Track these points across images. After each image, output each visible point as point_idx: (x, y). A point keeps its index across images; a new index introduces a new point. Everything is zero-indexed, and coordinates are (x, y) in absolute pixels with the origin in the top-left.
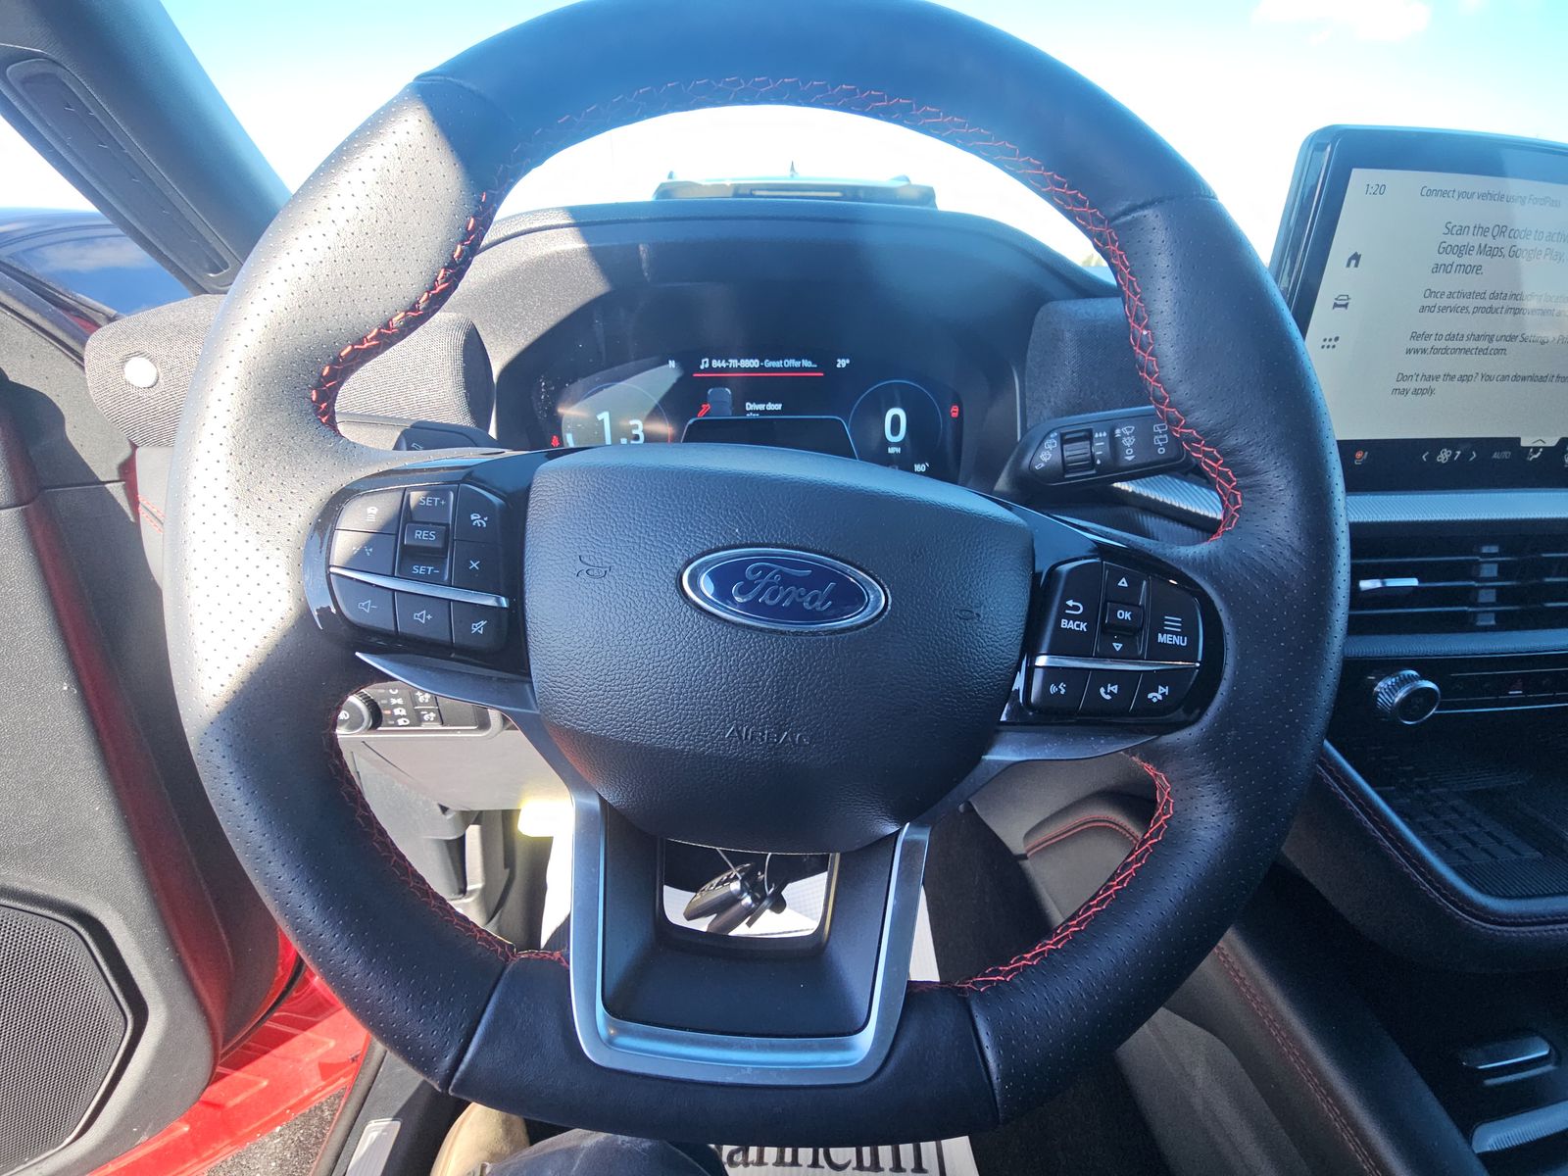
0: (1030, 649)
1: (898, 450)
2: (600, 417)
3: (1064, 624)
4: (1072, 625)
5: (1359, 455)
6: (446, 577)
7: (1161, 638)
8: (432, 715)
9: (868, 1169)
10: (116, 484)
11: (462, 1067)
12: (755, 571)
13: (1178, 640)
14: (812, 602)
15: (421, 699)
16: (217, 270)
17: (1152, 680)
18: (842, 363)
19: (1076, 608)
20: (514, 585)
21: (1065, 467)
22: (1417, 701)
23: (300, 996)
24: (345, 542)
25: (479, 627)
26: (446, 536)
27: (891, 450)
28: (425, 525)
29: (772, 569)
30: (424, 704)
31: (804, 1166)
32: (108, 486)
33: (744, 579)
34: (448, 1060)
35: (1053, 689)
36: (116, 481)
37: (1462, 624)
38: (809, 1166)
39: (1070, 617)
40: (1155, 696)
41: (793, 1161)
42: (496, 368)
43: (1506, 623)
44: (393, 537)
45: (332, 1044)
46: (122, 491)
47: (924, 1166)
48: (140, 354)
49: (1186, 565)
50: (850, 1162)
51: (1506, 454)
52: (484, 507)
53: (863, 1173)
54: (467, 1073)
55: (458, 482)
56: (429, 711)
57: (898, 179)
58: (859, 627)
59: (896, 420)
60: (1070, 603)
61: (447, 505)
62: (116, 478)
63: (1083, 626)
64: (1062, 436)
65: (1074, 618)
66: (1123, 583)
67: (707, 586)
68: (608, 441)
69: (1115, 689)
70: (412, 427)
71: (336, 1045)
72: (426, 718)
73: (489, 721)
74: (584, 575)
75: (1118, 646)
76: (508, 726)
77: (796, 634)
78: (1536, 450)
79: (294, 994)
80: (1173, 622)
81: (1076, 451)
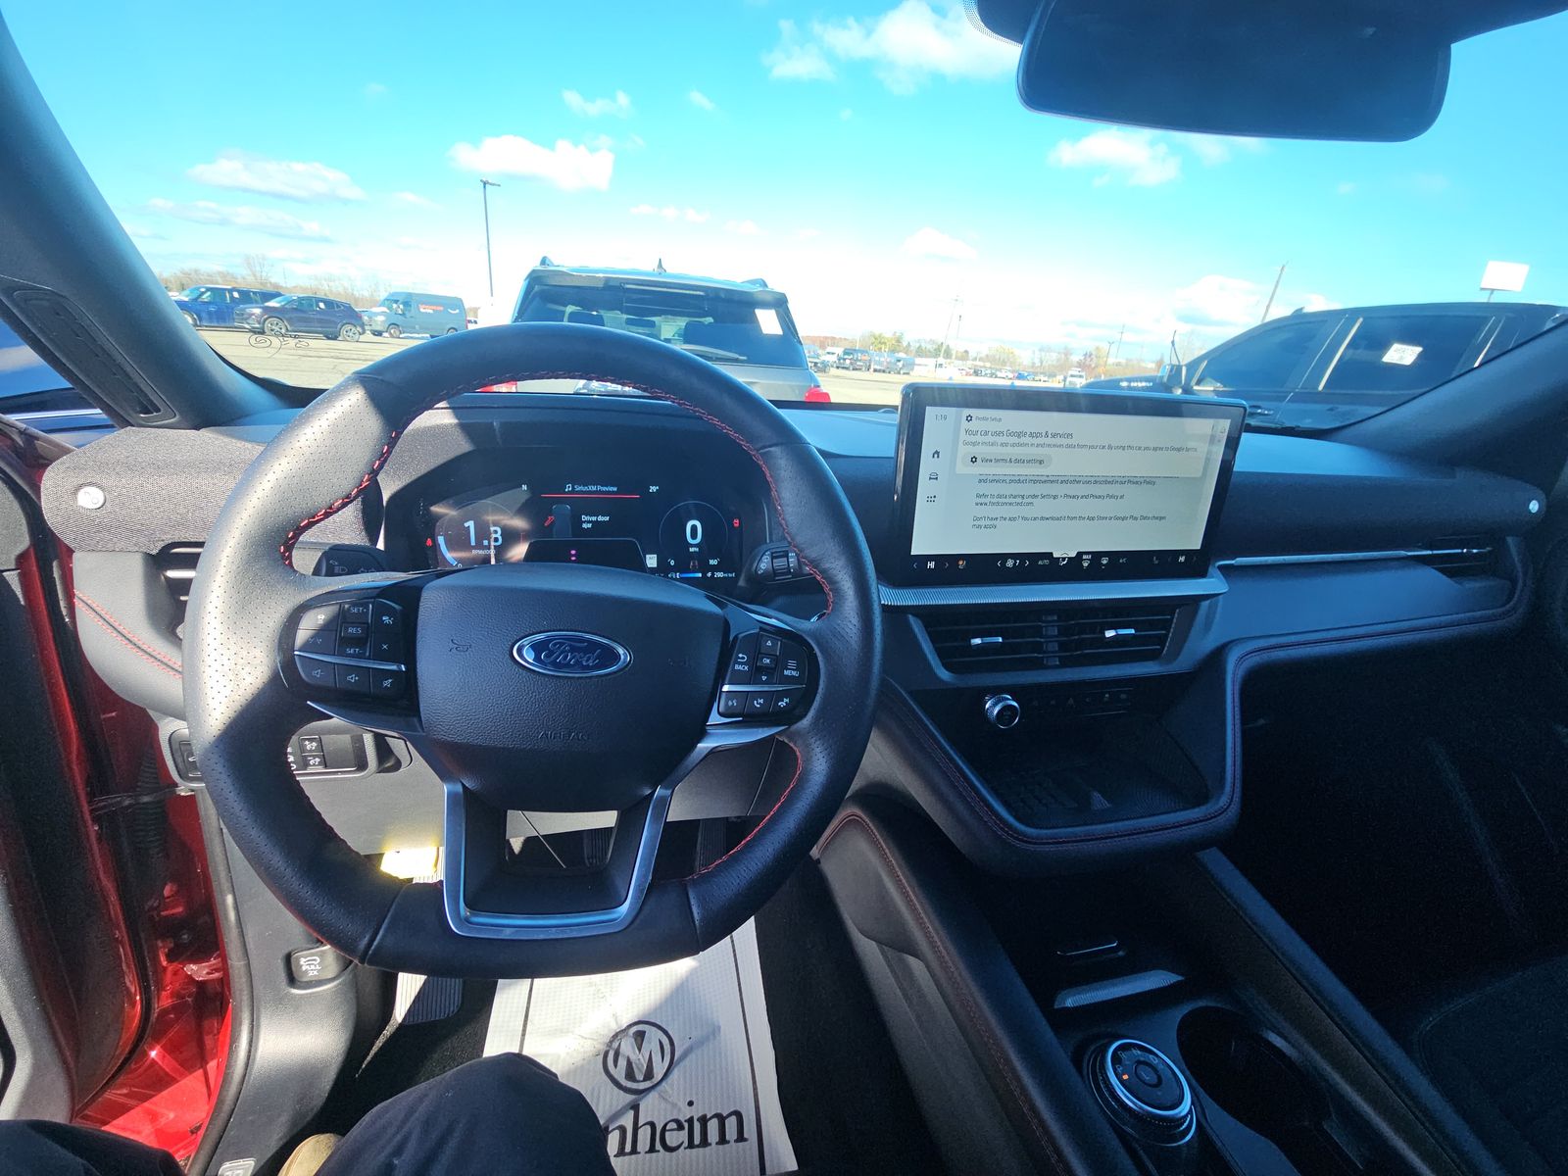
0: (719, 680)
1: (697, 549)
2: (466, 525)
3: (737, 667)
4: (740, 668)
5: (961, 563)
6: (368, 654)
7: (786, 673)
8: (317, 760)
9: (698, 1146)
10: (12, 573)
11: (375, 943)
12: (555, 645)
13: (794, 673)
14: (587, 661)
15: (308, 748)
16: (147, 412)
17: (780, 695)
18: (653, 489)
19: (743, 658)
20: (410, 657)
21: (775, 572)
22: (1007, 712)
23: (139, 1068)
24: (302, 635)
25: (387, 683)
26: (367, 628)
27: (692, 550)
28: (353, 624)
29: (564, 644)
30: (311, 751)
31: (643, 1153)
32: (4, 574)
33: (548, 649)
34: (366, 940)
35: (730, 703)
36: (13, 570)
37: (1037, 665)
38: (646, 1152)
39: (740, 663)
40: (782, 704)
41: (632, 1150)
42: (386, 498)
43: (1065, 663)
44: (334, 633)
45: (172, 1115)
46: (17, 579)
47: (745, 1136)
48: (91, 484)
49: (804, 632)
50: (683, 1143)
51: (1046, 562)
52: (390, 612)
53: (694, 1150)
54: (379, 947)
55: (374, 598)
56: (314, 757)
57: (753, 282)
58: (615, 673)
59: (694, 528)
60: (740, 655)
61: (367, 612)
62: (13, 567)
63: (746, 668)
64: (772, 553)
65: (742, 663)
66: (769, 643)
67: (529, 655)
68: (473, 543)
69: (761, 701)
70: (330, 549)
71: (176, 1116)
72: (311, 763)
73: (367, 763)
74: (454, 651)
75: (764, 678)
76: (382, 768)
77: (579, 678)
78: (1064, 559)
79: (133, 1066)
80: (792, 663)
81: (780, 563)
